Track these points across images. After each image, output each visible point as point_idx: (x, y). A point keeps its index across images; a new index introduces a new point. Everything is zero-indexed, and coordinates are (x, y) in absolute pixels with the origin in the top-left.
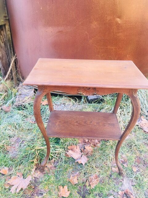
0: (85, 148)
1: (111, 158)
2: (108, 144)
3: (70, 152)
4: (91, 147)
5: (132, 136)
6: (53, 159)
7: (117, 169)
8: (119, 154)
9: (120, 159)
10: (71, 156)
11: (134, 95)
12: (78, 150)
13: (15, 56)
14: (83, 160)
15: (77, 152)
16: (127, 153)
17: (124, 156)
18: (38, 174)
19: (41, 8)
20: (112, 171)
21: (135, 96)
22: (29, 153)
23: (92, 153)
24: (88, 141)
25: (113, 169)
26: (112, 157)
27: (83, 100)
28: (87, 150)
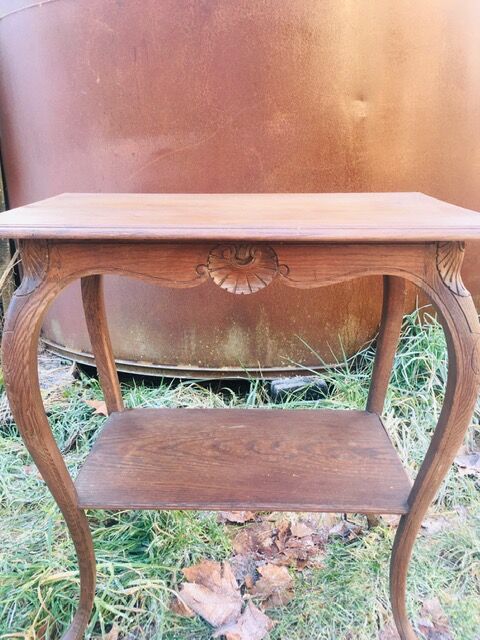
0: (258, 575)
1: (374, 617)
2: (358, 553)
3: (191, 589)
4: (285, 570)
5: (456, 518)
6: (116, 629)
8: (410, 597)
9: (417, 620)
10: (196, 607)
11: (447, 282)
12: (229, 583)
14: (251, 628)
15: (223, 592)
16: (442, 592)
17: (431, 603)
19: (98, 80)
21: (454, 289)
22: (8, 601)
23: (290, 597)
24: (274, 545)
26: (381, 609)
27: (253, 394)
28: (268, 581)
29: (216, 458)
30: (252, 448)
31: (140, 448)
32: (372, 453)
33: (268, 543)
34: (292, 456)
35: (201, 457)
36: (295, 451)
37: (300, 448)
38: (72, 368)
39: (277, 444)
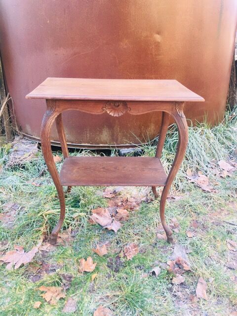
0: (117, 212)
1: (155, 223)
2: (151, 206)
3: (95, 215)
4: (126, 210)
5: (186, 196)
6: (70, 228)
7: (164, 236)
8: (167, 218)
9: (169, 224)
10: (97, 221)
11: (178, 113)
12: (108, 214)
13: (8, 96)
14: (115, 226)
15: (105, 217)
16: (178, 216)
17: (174, 219)
18: (47, 247)
19: (48, 22)
20: (157, 238)
21: (180, 115)
22: (33, 221)
23: (128, 218)
24: (122, 204)
25: (159, 235)
26: (157, 221)
27: (112, 155)
28: (120, 214)
29: (104, 171)
30: (116, 168)
31: (79, 168)
32: (156, 170)
33: (120, 204)
34: (130, 171)
35: (99, 171)
36: (130, 169)
37: (132, 168)
38: (37, 145)
39: (125, 167)
